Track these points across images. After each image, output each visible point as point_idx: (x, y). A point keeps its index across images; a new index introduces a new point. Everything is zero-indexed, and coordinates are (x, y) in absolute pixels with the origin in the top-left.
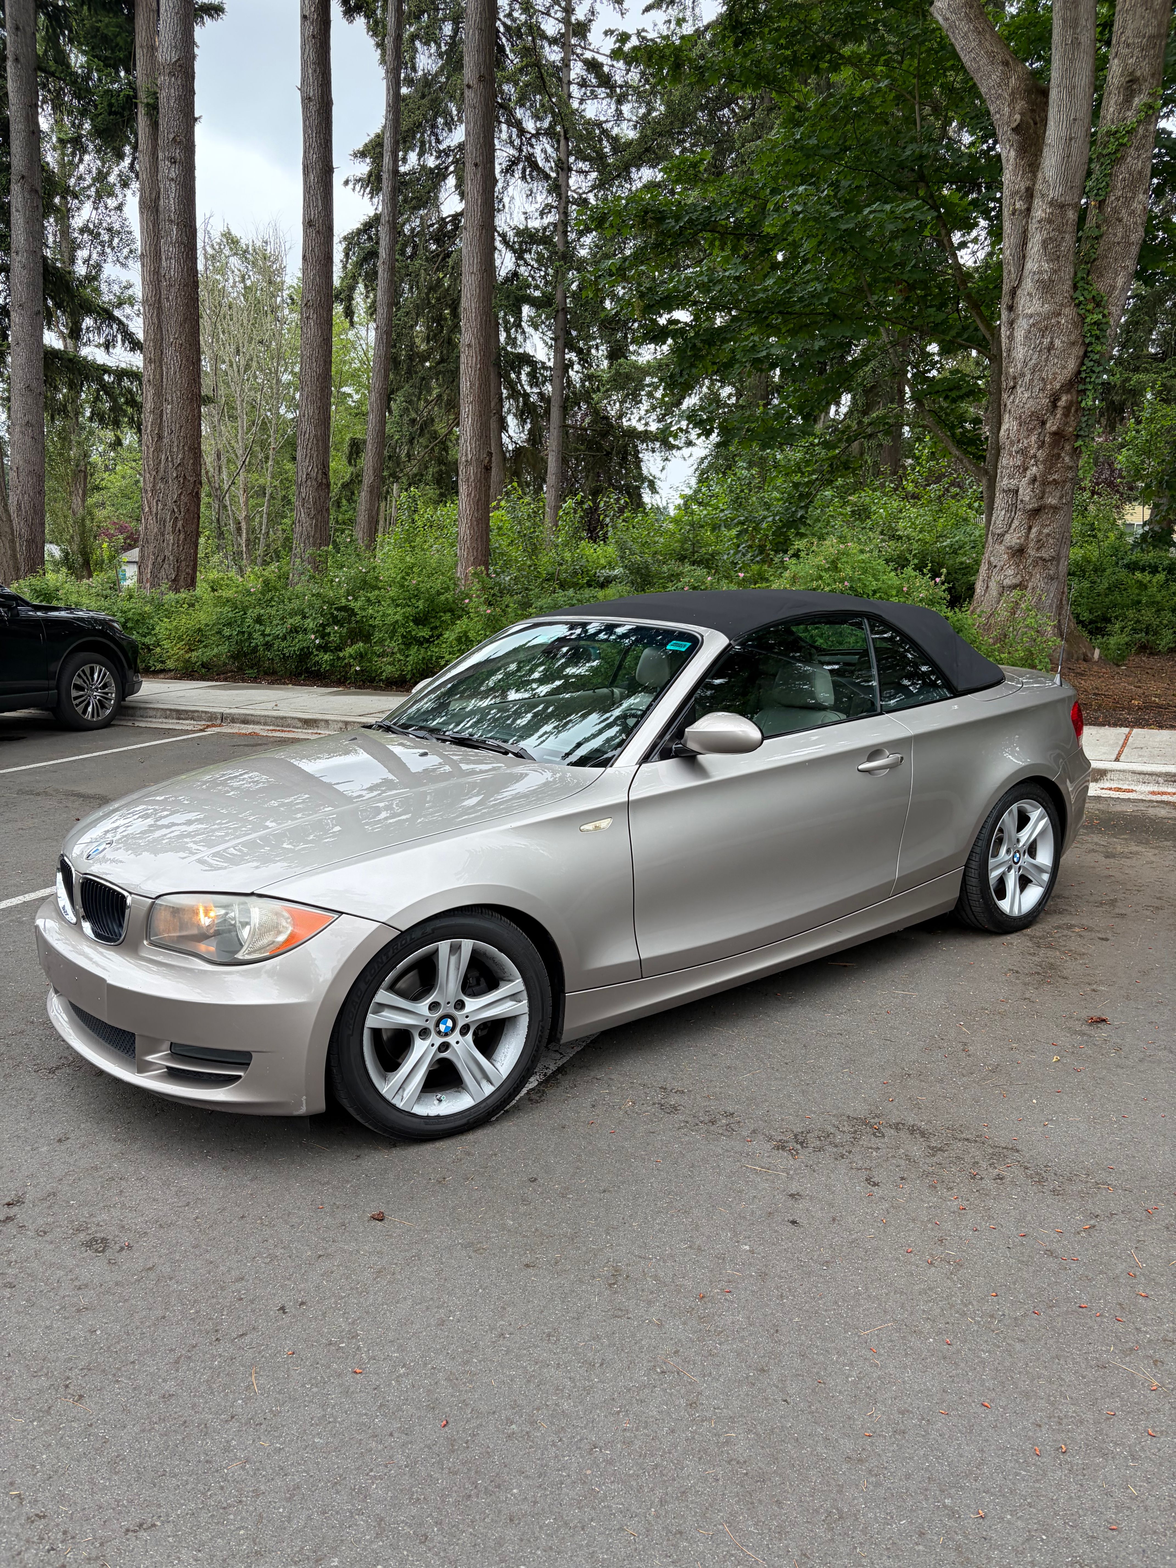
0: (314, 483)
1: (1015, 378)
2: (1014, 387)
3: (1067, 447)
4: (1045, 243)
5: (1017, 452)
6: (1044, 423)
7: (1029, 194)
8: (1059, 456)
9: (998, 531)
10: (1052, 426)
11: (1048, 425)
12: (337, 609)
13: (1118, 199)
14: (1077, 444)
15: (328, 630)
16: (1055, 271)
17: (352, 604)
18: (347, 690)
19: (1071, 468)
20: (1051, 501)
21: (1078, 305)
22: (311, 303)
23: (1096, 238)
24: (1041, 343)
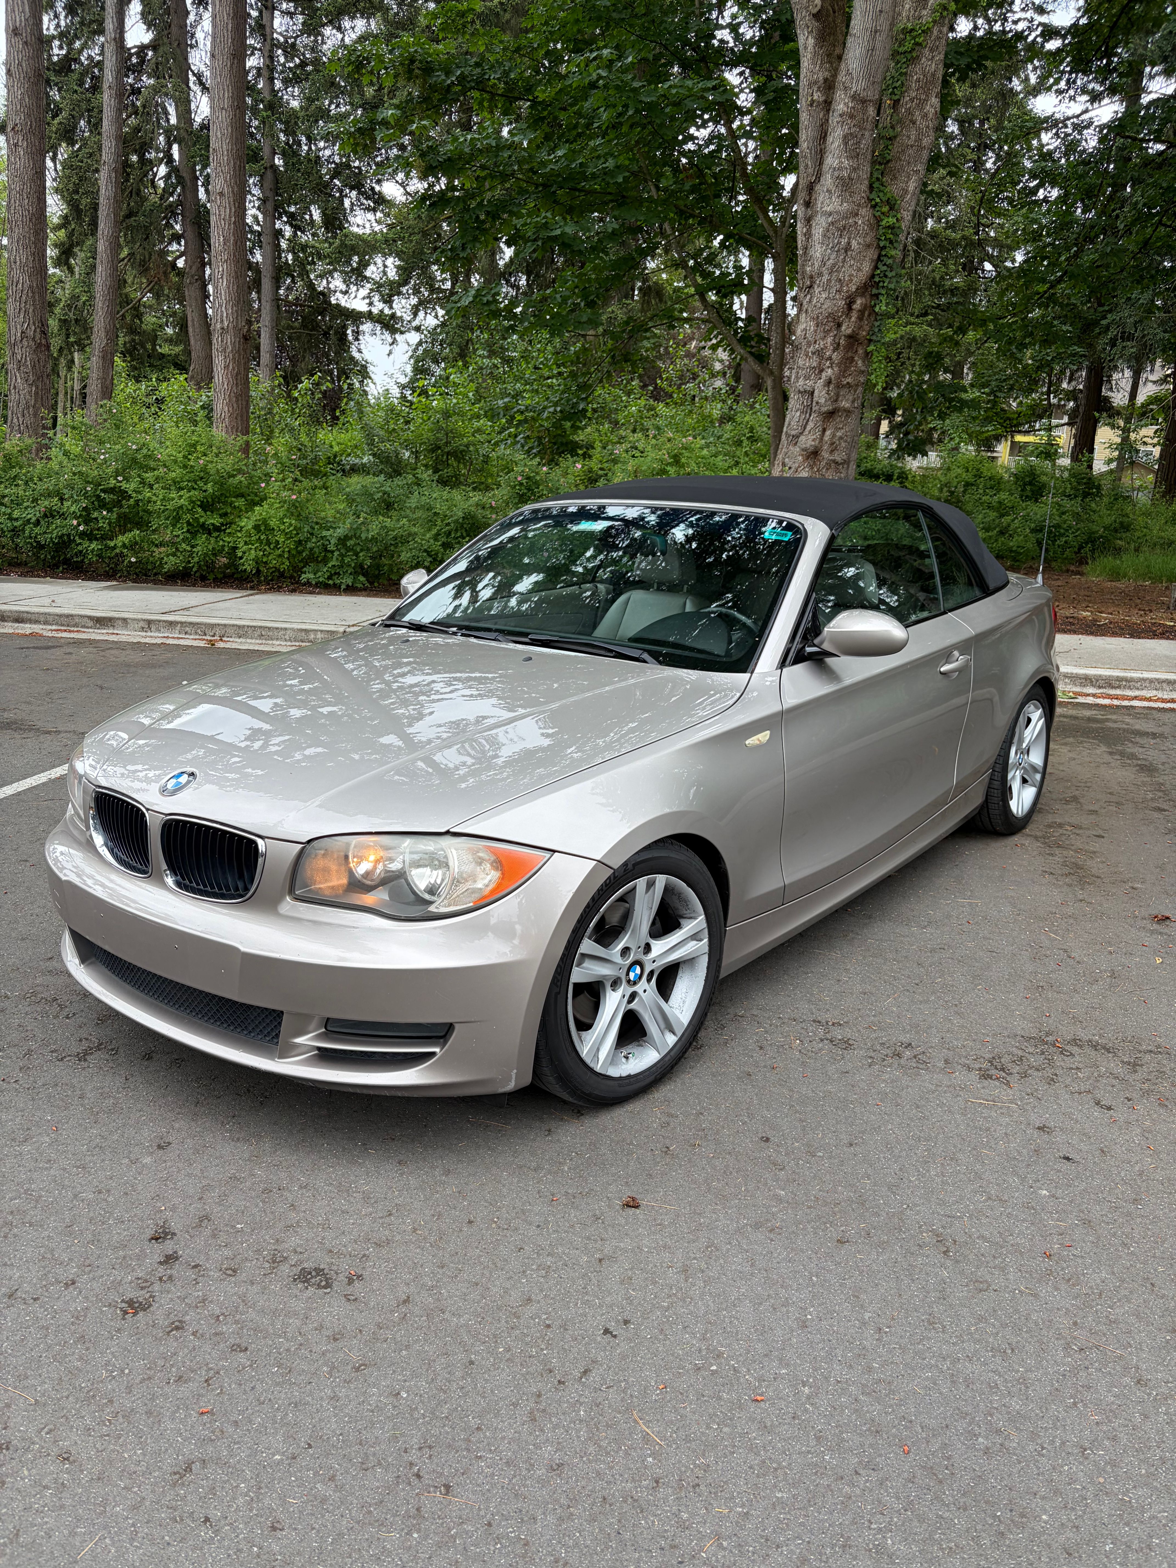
0: (32, 343)
1: (811, 277)
2: (810, 287)
3: (861, 351)
4: (845, 139)
5: (813, 353)
6: (839, 325)
7: (829, 86)
8: (852, 359)
9: (793, 433)
10: (847, 328)
11: (843, 328)
12: (103, 491)
13: (912, 100)
14: (869, 349)
15: (95, 515)
16: (855, 169)
17: (124, 485)
18: (123, 585)
19: (863, 372)
20: (845, 404)
21: (874, 207)
22: (19, 128)
23: (890, 139)
24: (839, 243)
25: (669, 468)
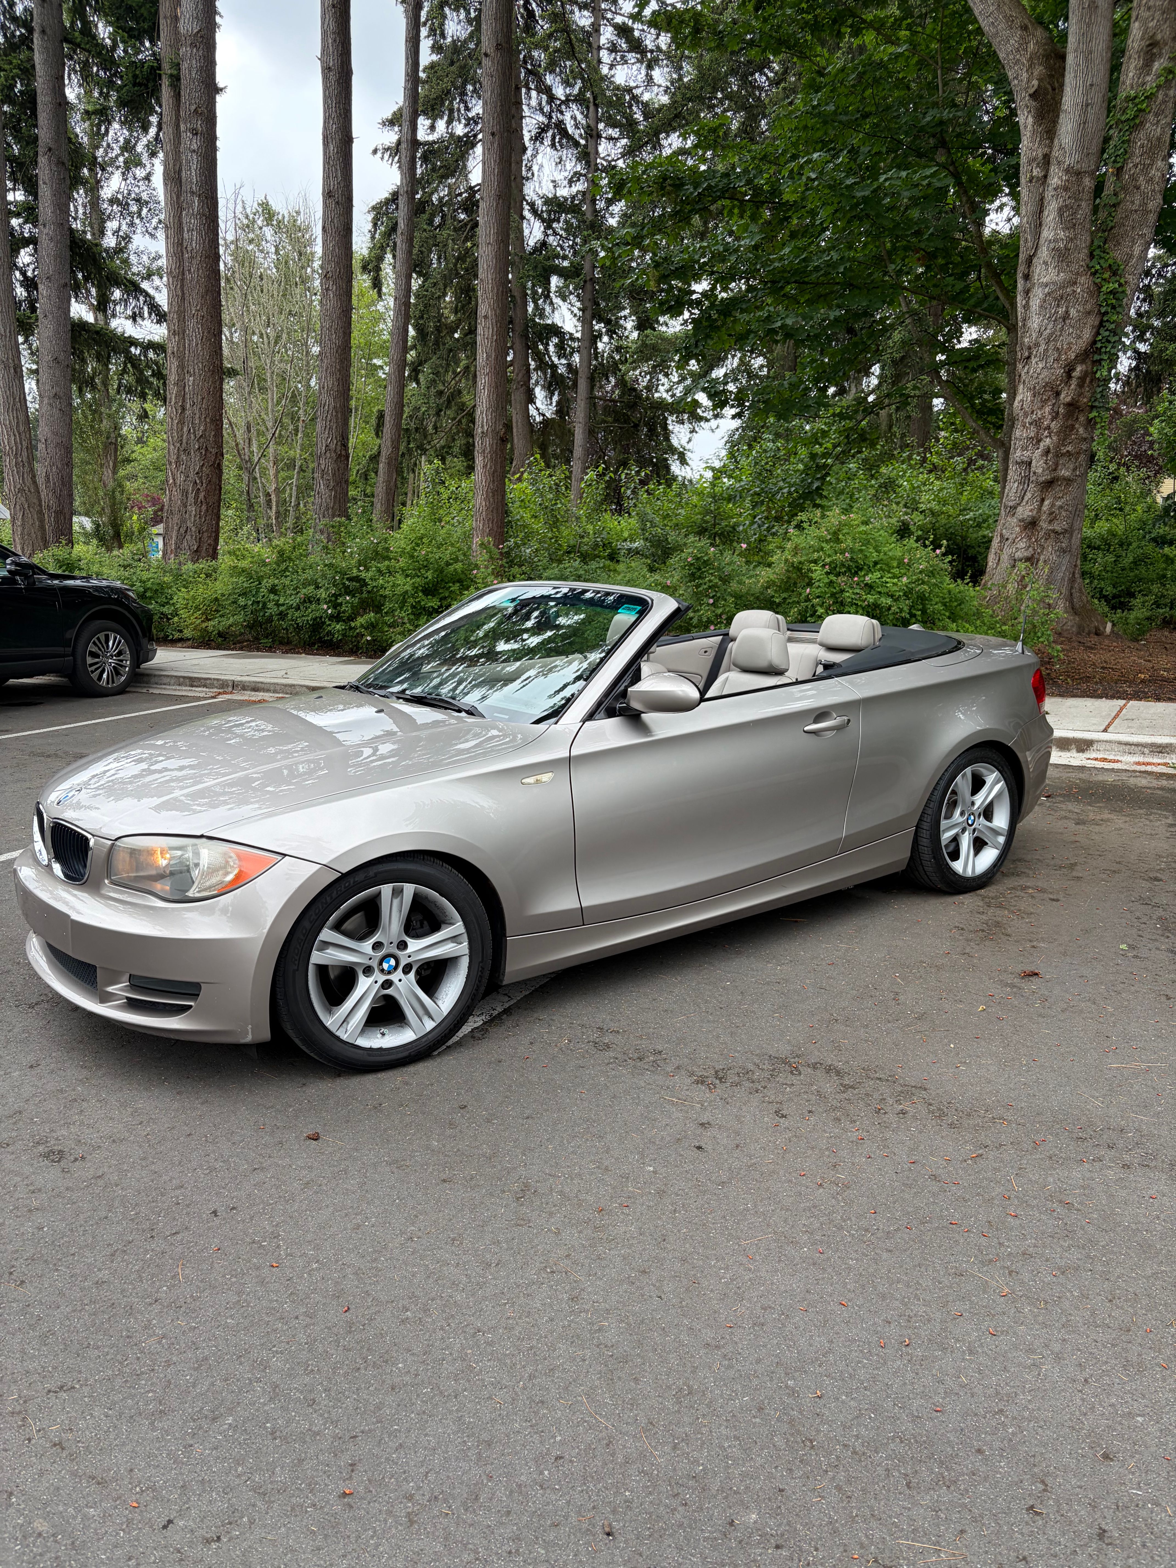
0: (333, 455)
1: (1030, 348)
2: (1029, 357)
3: (1082, 419)
4: (1061, 211)
5: (1031, 424)
6: (1058, 394)
7: (1046, 160)
8: (1072, 427)
9: (1011, 504)
10: (1066, 396)
11: (1062, 396)
12: (349, 579)
13: (1136, 166)
14: (1091, 416)
15: (340, 600)
16: (1071, 240)
17: (363, 575)
18: (358, 660)
19: (1085, 439)
20: (1064, 473)
21: (1094, 274)
22: (330, 274)
23: (1114, 206)
24: (1056, 312)
25: (824, 545)
